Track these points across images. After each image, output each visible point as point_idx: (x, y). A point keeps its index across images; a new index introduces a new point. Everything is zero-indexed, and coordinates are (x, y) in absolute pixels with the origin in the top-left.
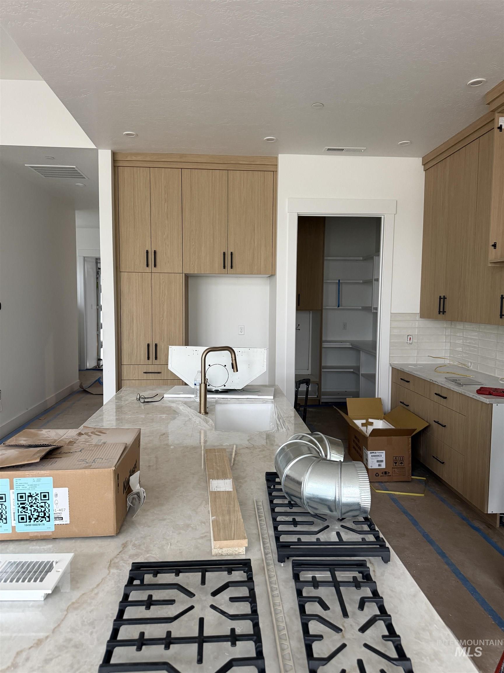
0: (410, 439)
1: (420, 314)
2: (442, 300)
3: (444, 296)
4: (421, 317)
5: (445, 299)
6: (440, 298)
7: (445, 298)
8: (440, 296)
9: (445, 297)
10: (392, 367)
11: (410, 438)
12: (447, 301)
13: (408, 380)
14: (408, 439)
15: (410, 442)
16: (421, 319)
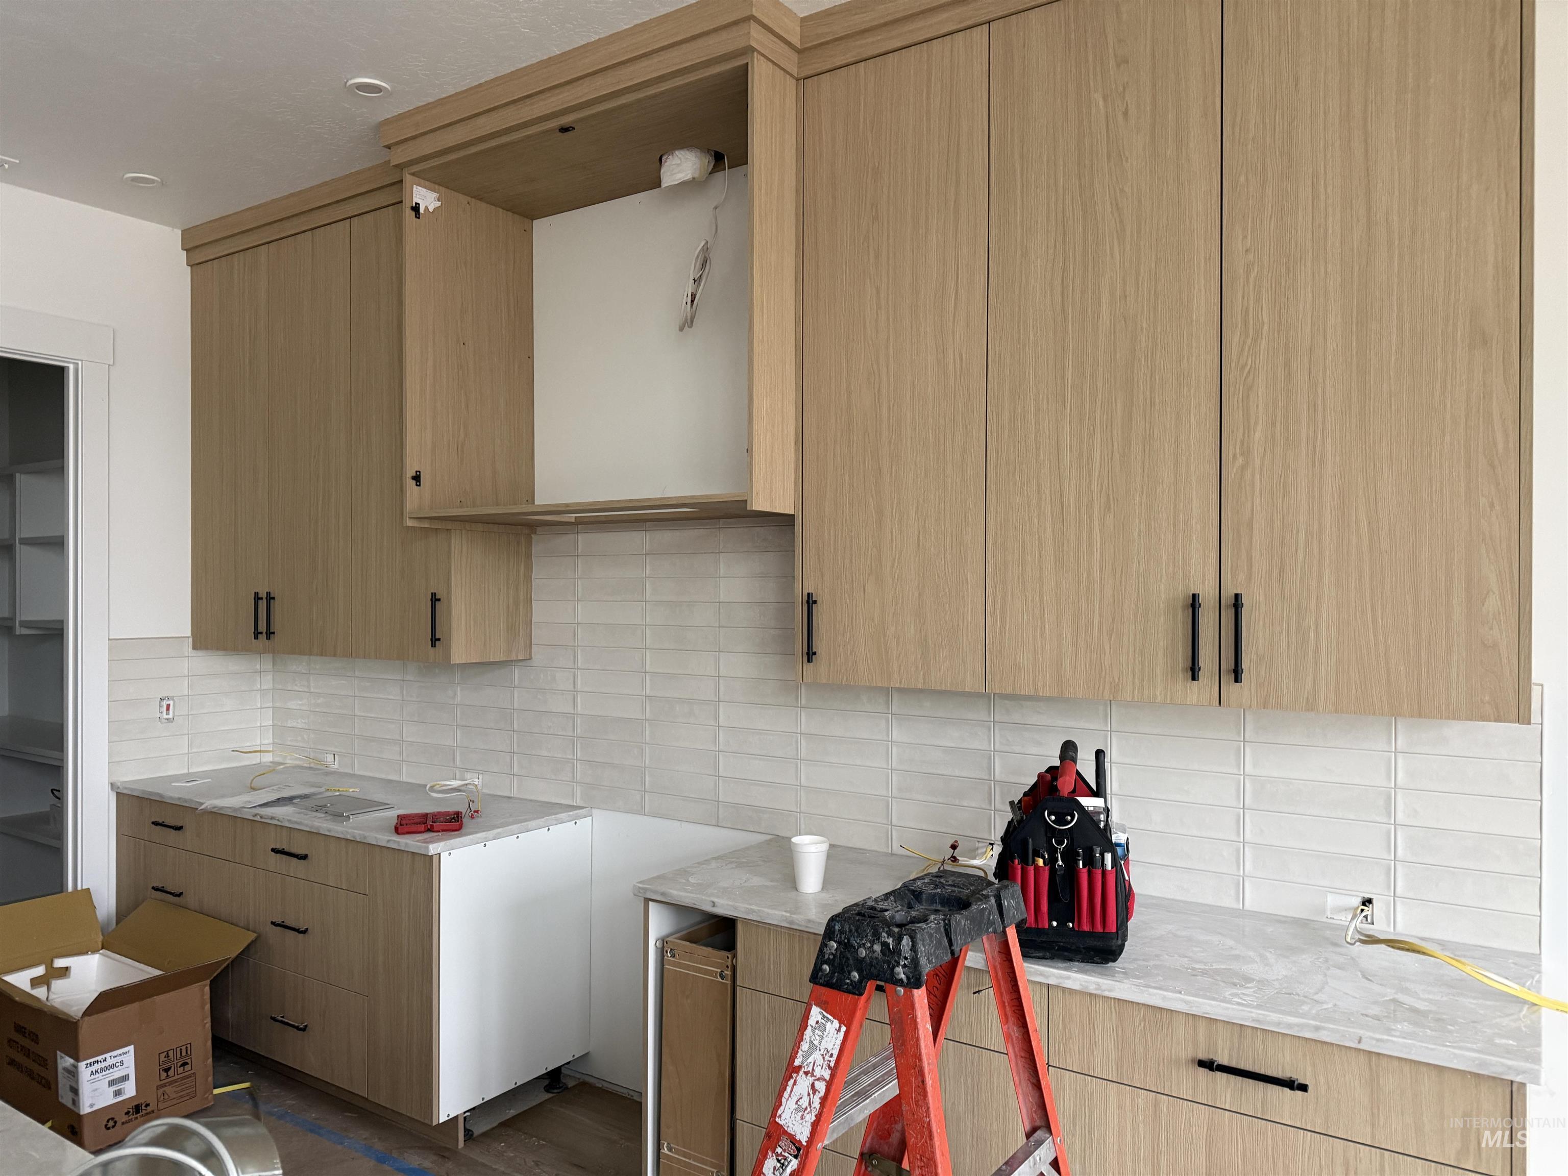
0: (207, 989)
1: (193, 640)
2: (263, 605)
3: (268, 594)
4: (195, 647)
5: (272, 601)
6: (257, 598)
7: (270, 598)
8: (256, 594)
9: (272, 596)
10: (117, 793)
11: (205, 986)
12: (276, 606)
13: (179, 824)
14: (202, 990)
15: (207, 997)
16: (195, 653)
